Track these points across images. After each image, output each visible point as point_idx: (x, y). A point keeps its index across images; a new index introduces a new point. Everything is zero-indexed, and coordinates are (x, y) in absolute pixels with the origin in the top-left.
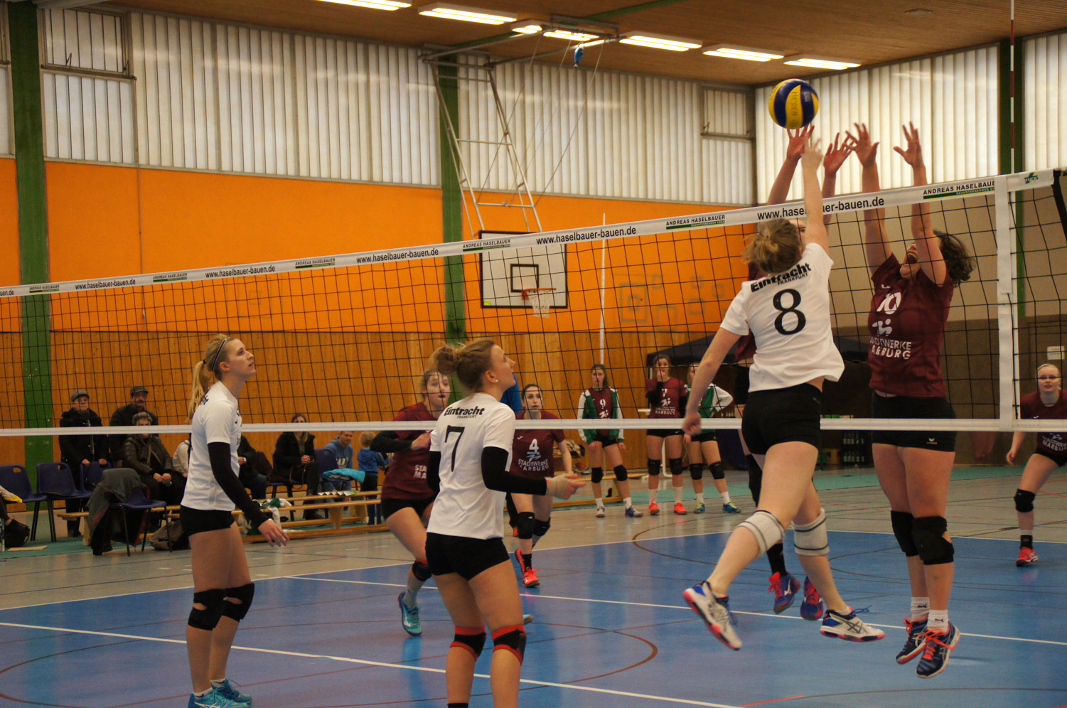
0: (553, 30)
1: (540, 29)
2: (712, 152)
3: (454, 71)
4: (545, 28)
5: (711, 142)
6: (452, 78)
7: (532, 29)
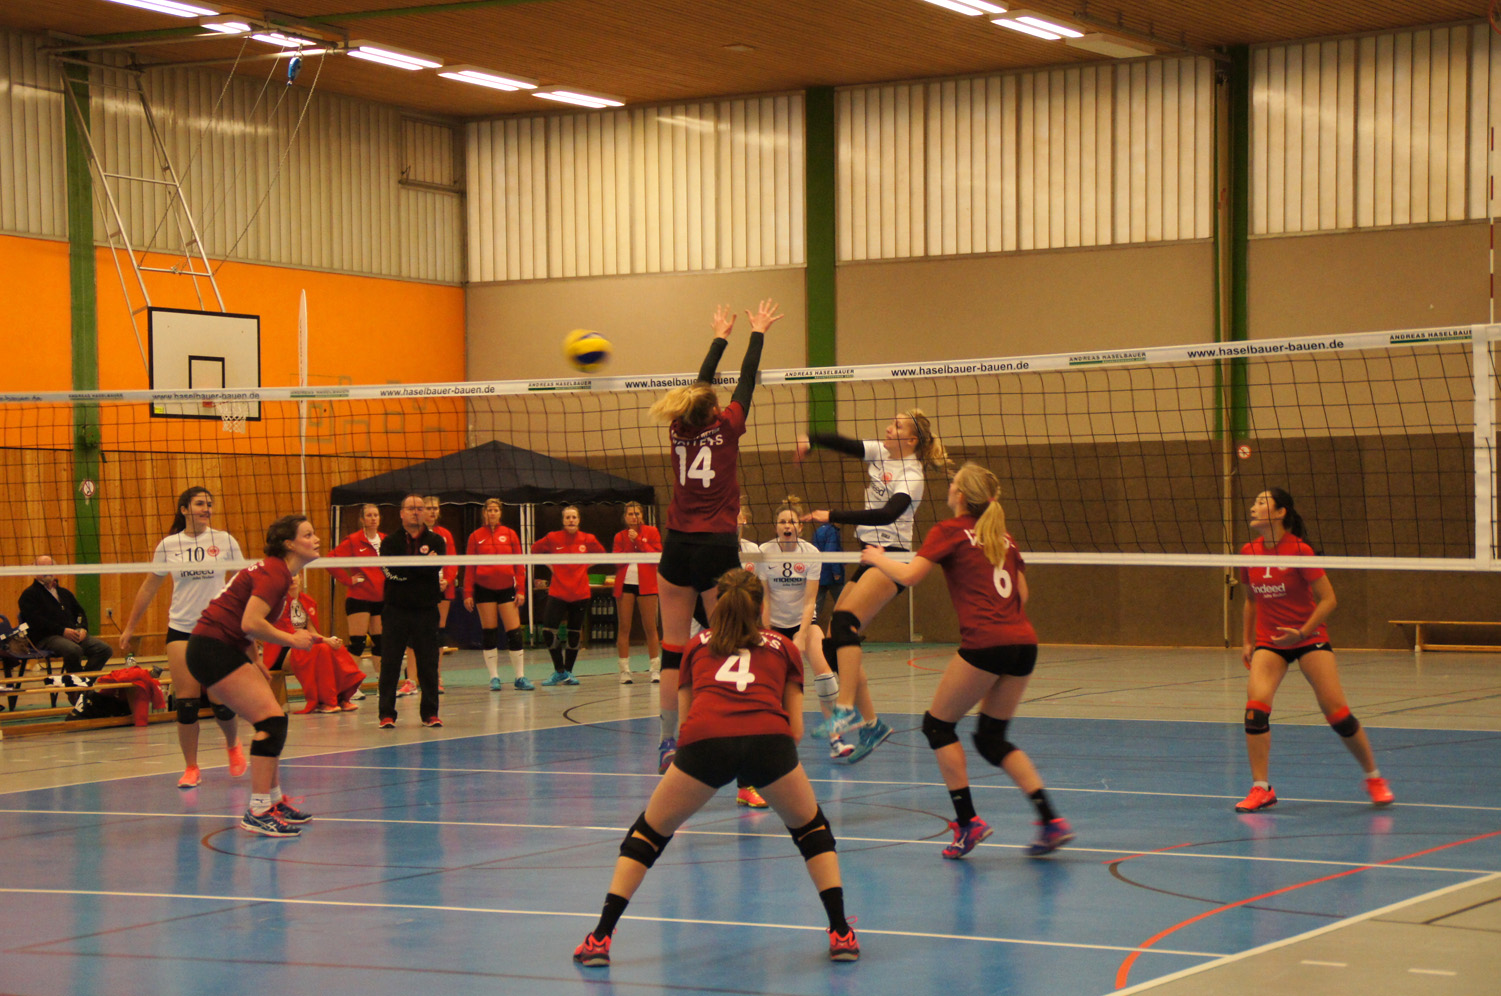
0: (268, 31)
1: (247, 28)
2: (412, 207)
3: (84, 72)
4: (255, 28)
5: (412, 194)
6: (80, 81)
7: (233, 28)
